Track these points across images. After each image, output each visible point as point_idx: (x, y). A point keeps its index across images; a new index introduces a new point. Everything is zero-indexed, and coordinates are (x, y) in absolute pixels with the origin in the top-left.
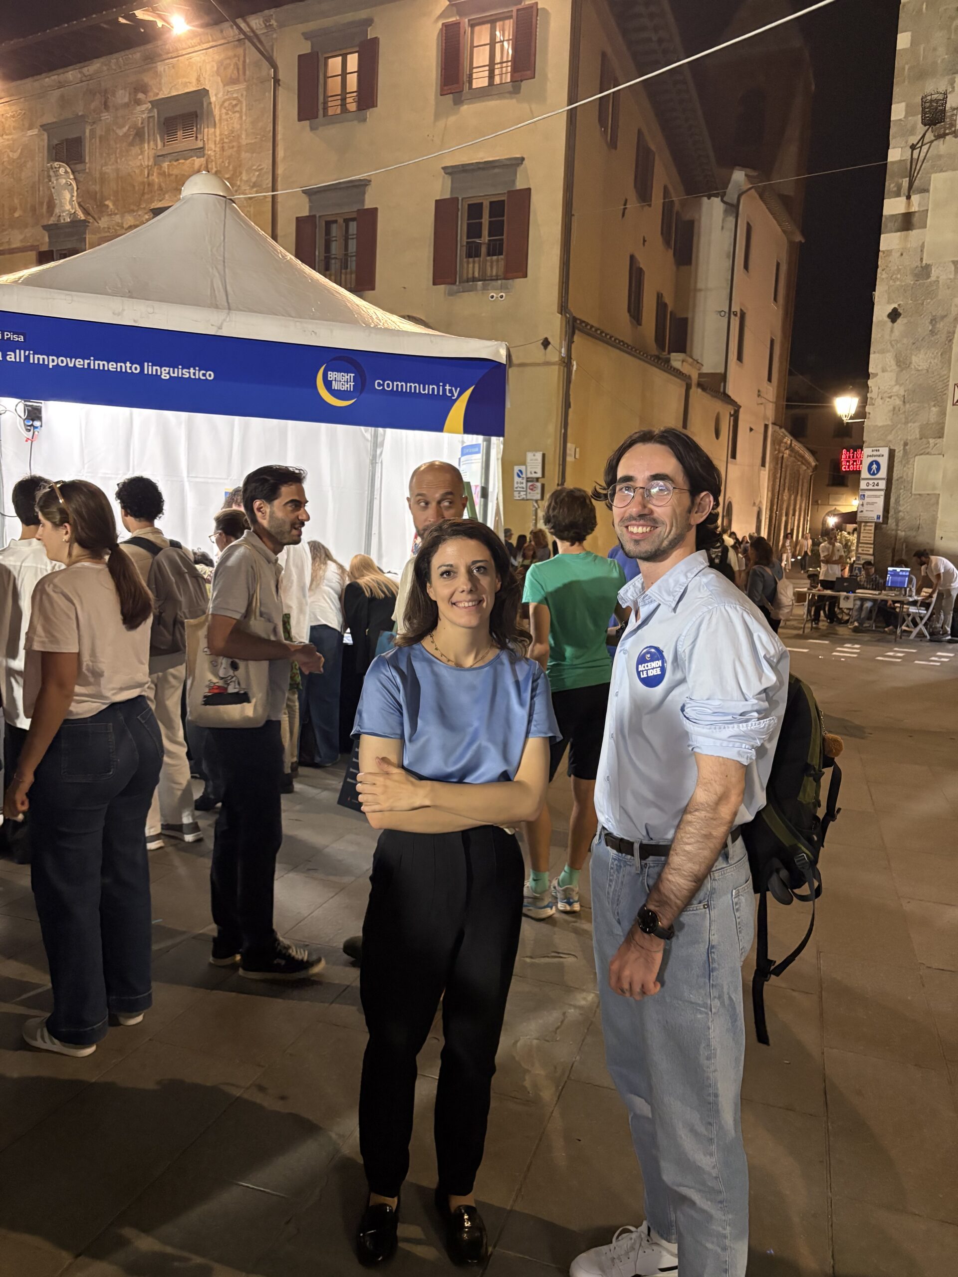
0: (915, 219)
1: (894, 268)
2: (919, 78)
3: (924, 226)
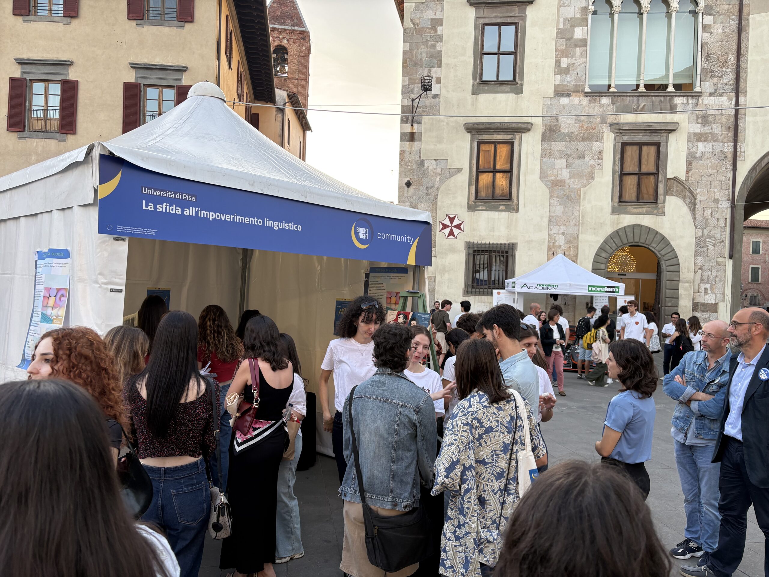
0: (416, 136)
1: (407, 160)
2: (414, 66)
3: (420, 140)
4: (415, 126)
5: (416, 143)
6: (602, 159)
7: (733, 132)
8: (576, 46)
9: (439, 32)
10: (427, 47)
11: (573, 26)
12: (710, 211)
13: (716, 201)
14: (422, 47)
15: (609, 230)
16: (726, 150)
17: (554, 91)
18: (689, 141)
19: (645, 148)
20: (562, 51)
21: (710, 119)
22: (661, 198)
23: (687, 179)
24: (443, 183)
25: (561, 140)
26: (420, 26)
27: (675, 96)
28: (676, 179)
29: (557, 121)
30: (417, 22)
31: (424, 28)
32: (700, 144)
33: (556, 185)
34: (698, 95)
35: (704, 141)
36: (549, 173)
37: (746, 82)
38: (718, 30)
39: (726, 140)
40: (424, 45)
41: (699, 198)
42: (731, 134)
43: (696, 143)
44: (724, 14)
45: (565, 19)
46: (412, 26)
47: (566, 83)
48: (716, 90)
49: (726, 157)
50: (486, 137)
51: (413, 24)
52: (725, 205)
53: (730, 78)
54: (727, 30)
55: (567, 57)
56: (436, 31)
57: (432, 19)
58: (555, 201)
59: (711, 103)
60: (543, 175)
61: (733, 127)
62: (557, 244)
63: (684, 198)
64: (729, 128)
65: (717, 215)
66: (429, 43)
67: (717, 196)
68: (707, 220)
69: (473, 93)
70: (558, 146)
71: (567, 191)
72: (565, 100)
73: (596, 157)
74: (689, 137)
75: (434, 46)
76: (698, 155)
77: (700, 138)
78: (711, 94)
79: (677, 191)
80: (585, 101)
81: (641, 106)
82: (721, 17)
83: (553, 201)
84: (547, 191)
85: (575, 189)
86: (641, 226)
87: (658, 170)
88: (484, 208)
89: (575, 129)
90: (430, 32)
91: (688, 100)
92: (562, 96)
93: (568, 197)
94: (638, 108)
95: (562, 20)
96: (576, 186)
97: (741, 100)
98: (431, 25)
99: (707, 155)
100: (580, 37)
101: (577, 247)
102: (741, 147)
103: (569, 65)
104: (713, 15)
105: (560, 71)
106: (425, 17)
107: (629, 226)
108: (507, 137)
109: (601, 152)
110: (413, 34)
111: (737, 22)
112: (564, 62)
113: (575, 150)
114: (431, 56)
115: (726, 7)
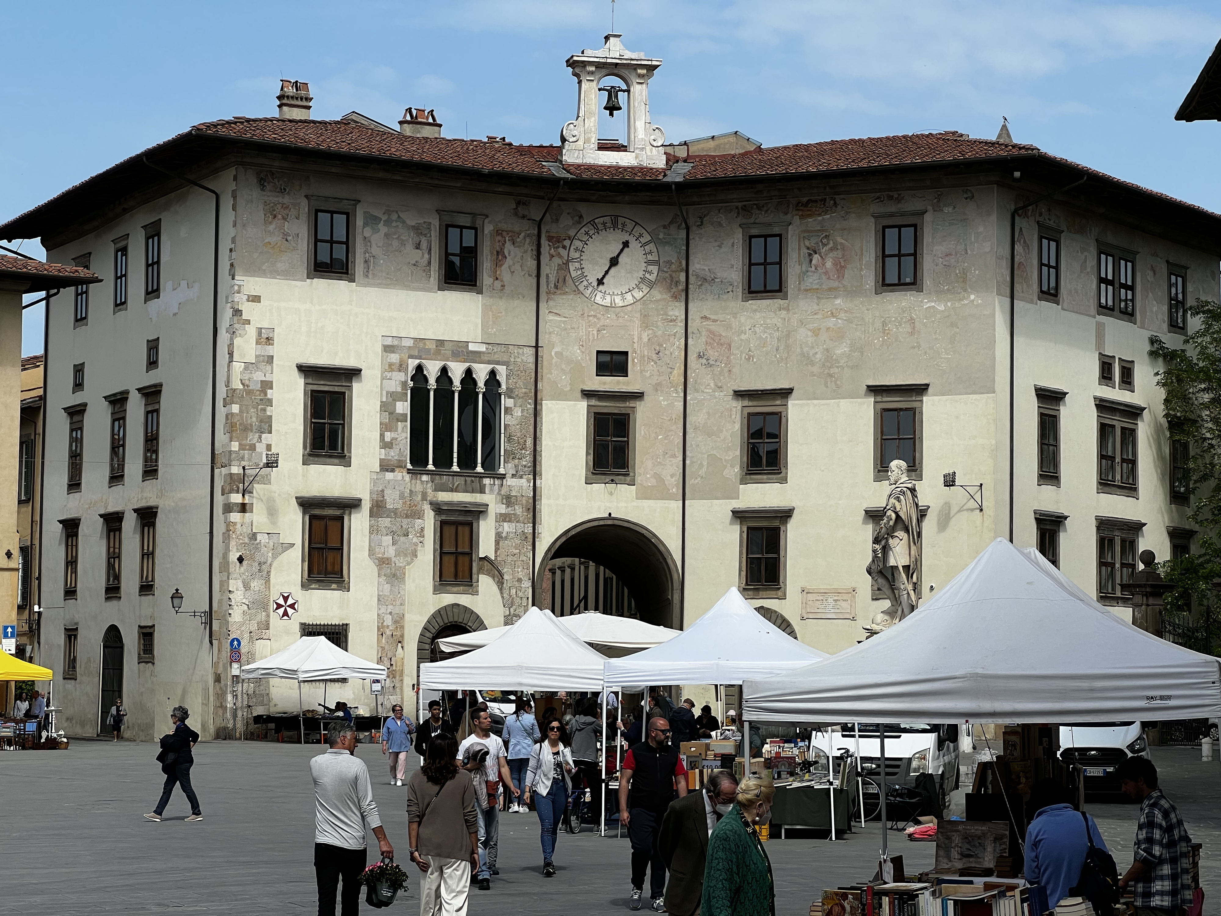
0: (247, 507)
1: (238, 533)
2: (244, 430)
3: (252, 512)
4: (246, 497)
5: (247, 515)
6: (423, 537)
7: (532, 514)
8: (398, 420)
9: (269, 396)
10: (257, 410)
11: (395, 400)
12: (515, 590)
13: (520, 580)
14: (252, 410)
15: (432, 610)
16: (526, 531)
17: (380, 466)
18: (496, 521)
19: (460, 528)
20: (386, 425)
21: (513, 500)
22: (474, 577)
23: (496, 559)
24: (276, 558)
25: (387, 517)
26: (251, 388)
27: (484, 477)
28: (486, 558)
29: (383, 497)
30: (247, 382)
31: (253, 390)
32: (505, 524)
33: (383, 563)
34: (502, 477)
35: (509, 521)
36: (377, 550)
37: (541, 466)
38: (518, 412)
39: (526, 521)
40: (254, 408)
41: (506, 577)
42: (531, 515)
43: (502, 523)
44: (522, 398)
45: (387, 393)
46: (241, 387)
47: (390, 458)
48: (517, 472)
49: (526, 537)
50: (317, 512)
51: (243, 384)
52: (527, 584)
53: (527, 461)
54: (525, 414)
55: (390, 431)
56: (266, 395)
57: (261, 381)
58: (383, 579)
59: (514, 484)
60: (371, 552)
61: (532, 509)
62: (385, 624)
63: (493, 577)
64: (529, 509)
65: (520, 594)
66: (260, 407)
67: (520, 575)
68: (513, 599)
69: (304, 464)
70: (385, 522)
71: (393, 569)
72: (389, 476)
73: (418, 535)
74: (496, 517)
75: (264, 410)
76: (504, 535)
77: (505, 519)
78: (513, 476)
79: (487, 570)
80: (407, 477)
81: (455, 485)
82: (520, 400)
83: (381, 580)
84: (376, 569)
85: (401, 567)
86: (458, 605)
87: (472, 550)
88: (317, 586)
89: (399, 505)
90: (260, 395)
91: (494, 482)
92: (387, 470)
93: (394, 575)
94: (453, 486)
95: (384, 393)
96: (401, 565)
97: (538, 482)
98: (261, 387)
99: (511, 535)
100: (401, 412)
101: (402, 627)
102: (540, 529)
103: (392, 439)
104: (514, 398)
105: (385, 445)
106: (255, 379)
107: (448, 605)
108: (338, 512)
109: (422, 529)
110: (243, 395)
111: (533, 406)
112: (388, 436)
113: (400, 527)
114: (261, 421)
115: (524, 390)
